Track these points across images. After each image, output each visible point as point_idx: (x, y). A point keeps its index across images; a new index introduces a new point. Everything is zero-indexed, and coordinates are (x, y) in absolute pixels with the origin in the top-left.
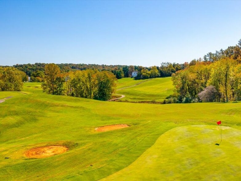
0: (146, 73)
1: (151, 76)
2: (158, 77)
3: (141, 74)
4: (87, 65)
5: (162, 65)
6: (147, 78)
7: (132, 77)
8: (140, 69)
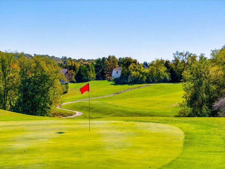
0: (138, 73)
1: (150, 79)
2: (165, 81)
3: (129, 74)
4: (31, 56)
5: (176, 58)
6: (141, 82)
7: (109, 80)
8: (127, 63)
